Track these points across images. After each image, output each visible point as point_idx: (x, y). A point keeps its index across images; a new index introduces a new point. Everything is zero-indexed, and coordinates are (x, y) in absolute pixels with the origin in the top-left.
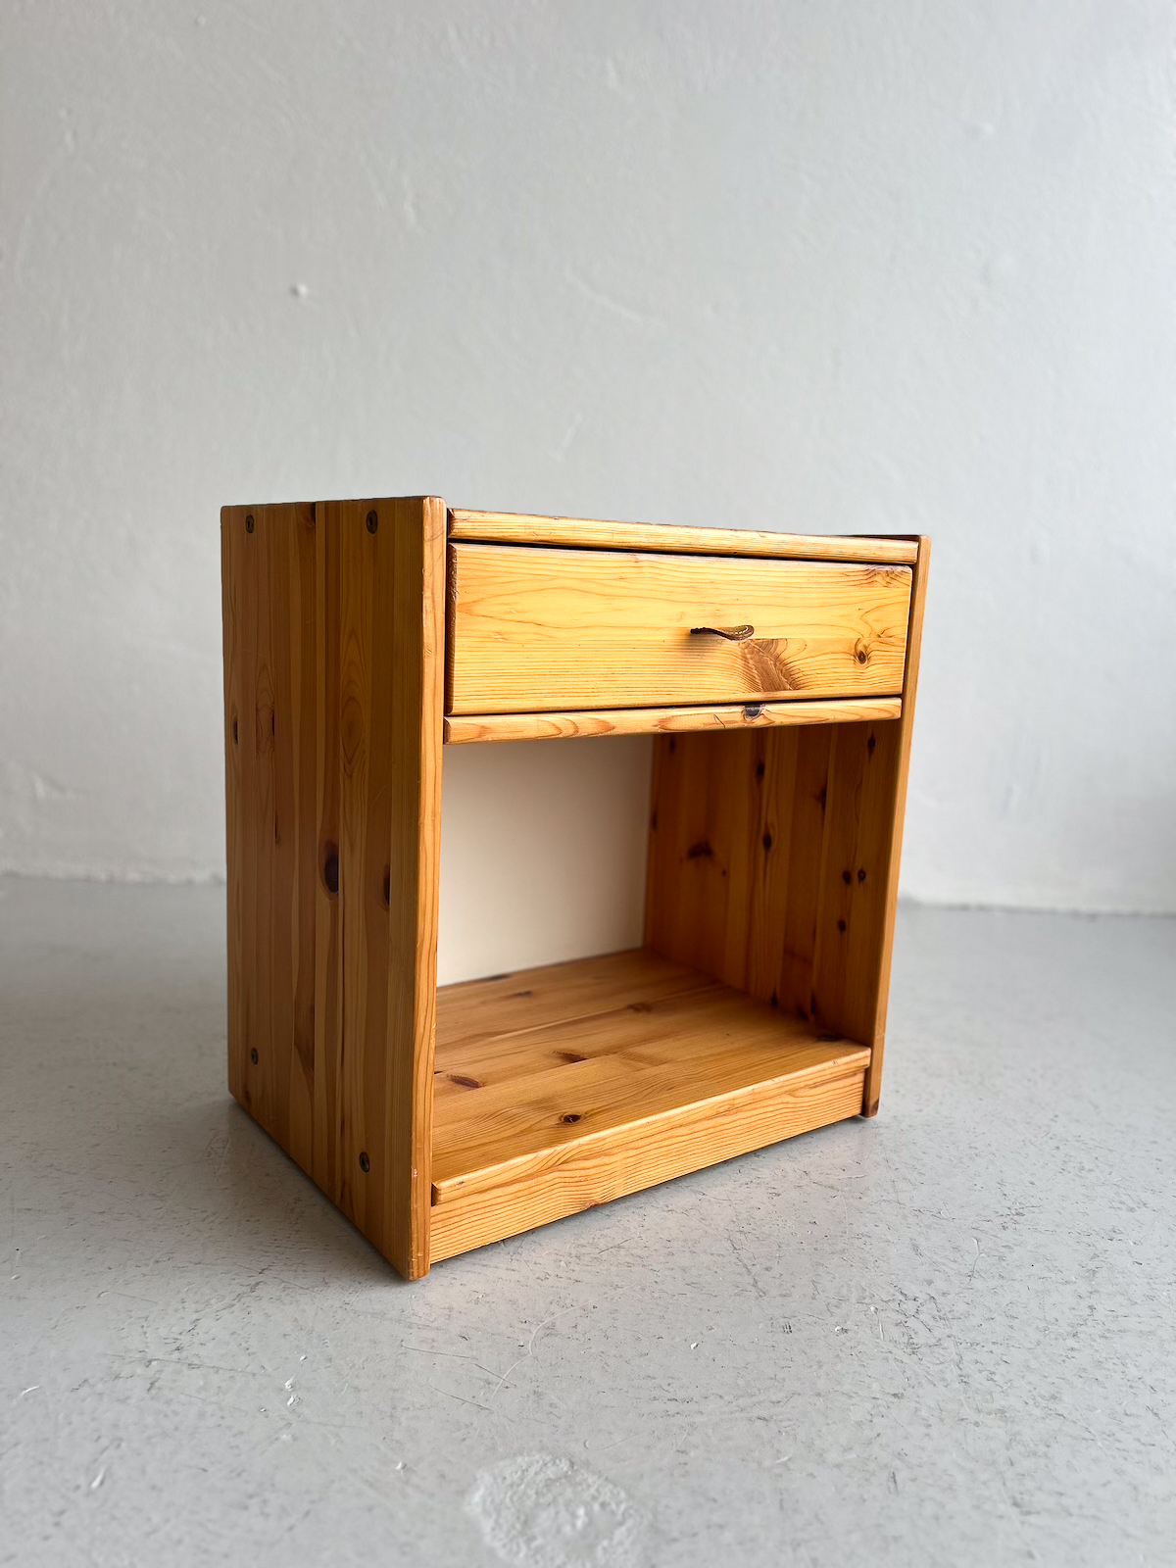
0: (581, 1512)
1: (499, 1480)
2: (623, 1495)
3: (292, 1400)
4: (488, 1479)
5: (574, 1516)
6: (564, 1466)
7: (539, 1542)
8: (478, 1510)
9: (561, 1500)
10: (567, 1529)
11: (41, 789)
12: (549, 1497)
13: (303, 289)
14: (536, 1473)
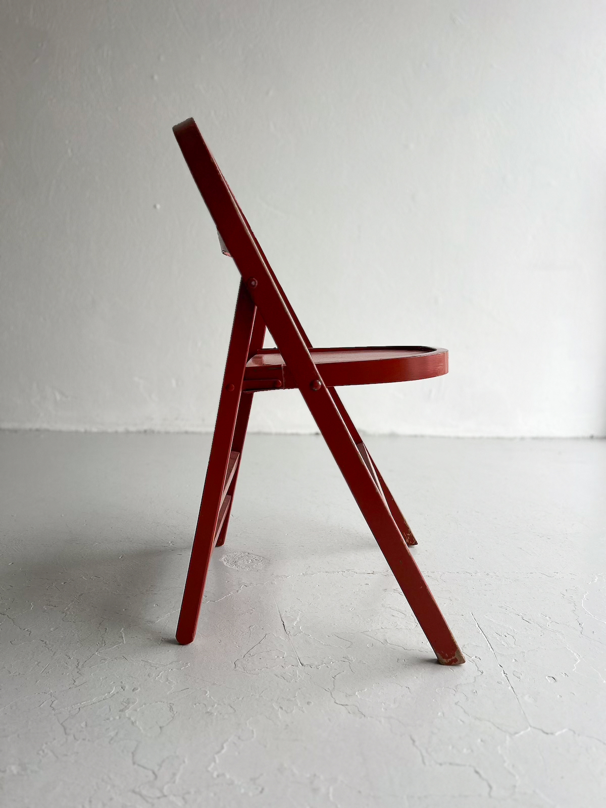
0: (250, 561)
1: (229, 556)
2: (262, 558)
4: (226, 556)
6: (247, 554)
7: (238, 565)
9: (245, 559)
10: (246, 563)
12: (242, 558)
13: (158, 206)
14: (239, 555)
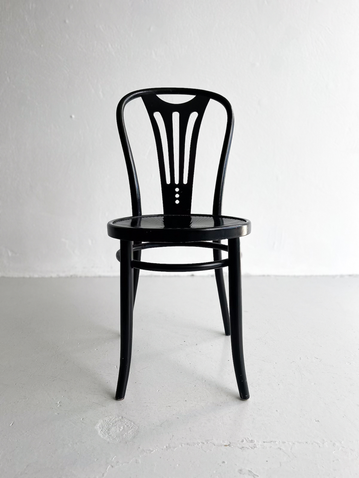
0: (122, 428)
1: (104, 422)
2: (133, 423)
3: (59, 406)
4: (102, 421)
5: (120, 428)
6: (121, 418)
7: (110, 434)
8: (99, 428)
9: (118, 425)
10: (118, 431)
11: (10, 254)
12: (116, 424)
13: (73, 116)
14: (113, 420)
